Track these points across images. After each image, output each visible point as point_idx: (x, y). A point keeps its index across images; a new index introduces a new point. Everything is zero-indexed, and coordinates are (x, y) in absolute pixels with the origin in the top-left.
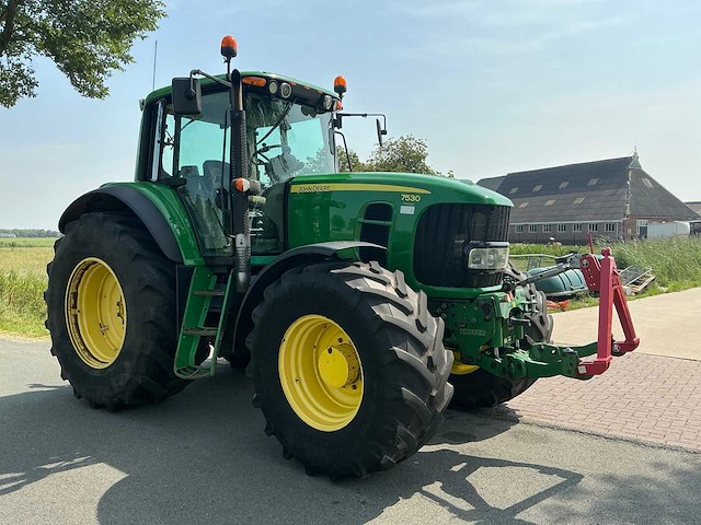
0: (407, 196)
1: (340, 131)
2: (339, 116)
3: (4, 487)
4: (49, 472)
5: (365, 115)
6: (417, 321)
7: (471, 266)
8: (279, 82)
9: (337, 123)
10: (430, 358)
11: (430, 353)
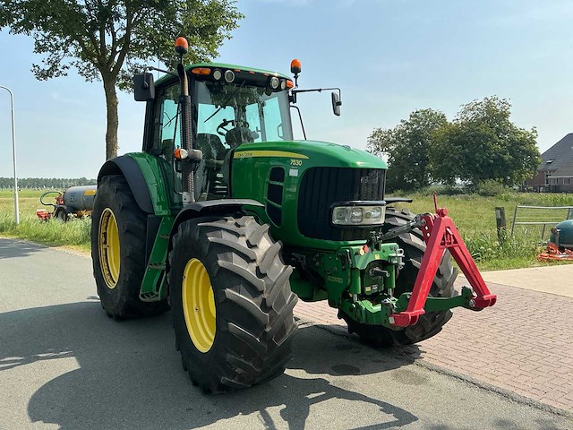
0: (294, 161)
1: (295, 105)
2: (294, 92)
3: (2, 366)
4: (39, 358)
5: (320, 90)
6: (258, 268)
7: (336, 222)
8: (223, 70)
9: (292, 99)
10: (264, 299)
11: (265, 296)
